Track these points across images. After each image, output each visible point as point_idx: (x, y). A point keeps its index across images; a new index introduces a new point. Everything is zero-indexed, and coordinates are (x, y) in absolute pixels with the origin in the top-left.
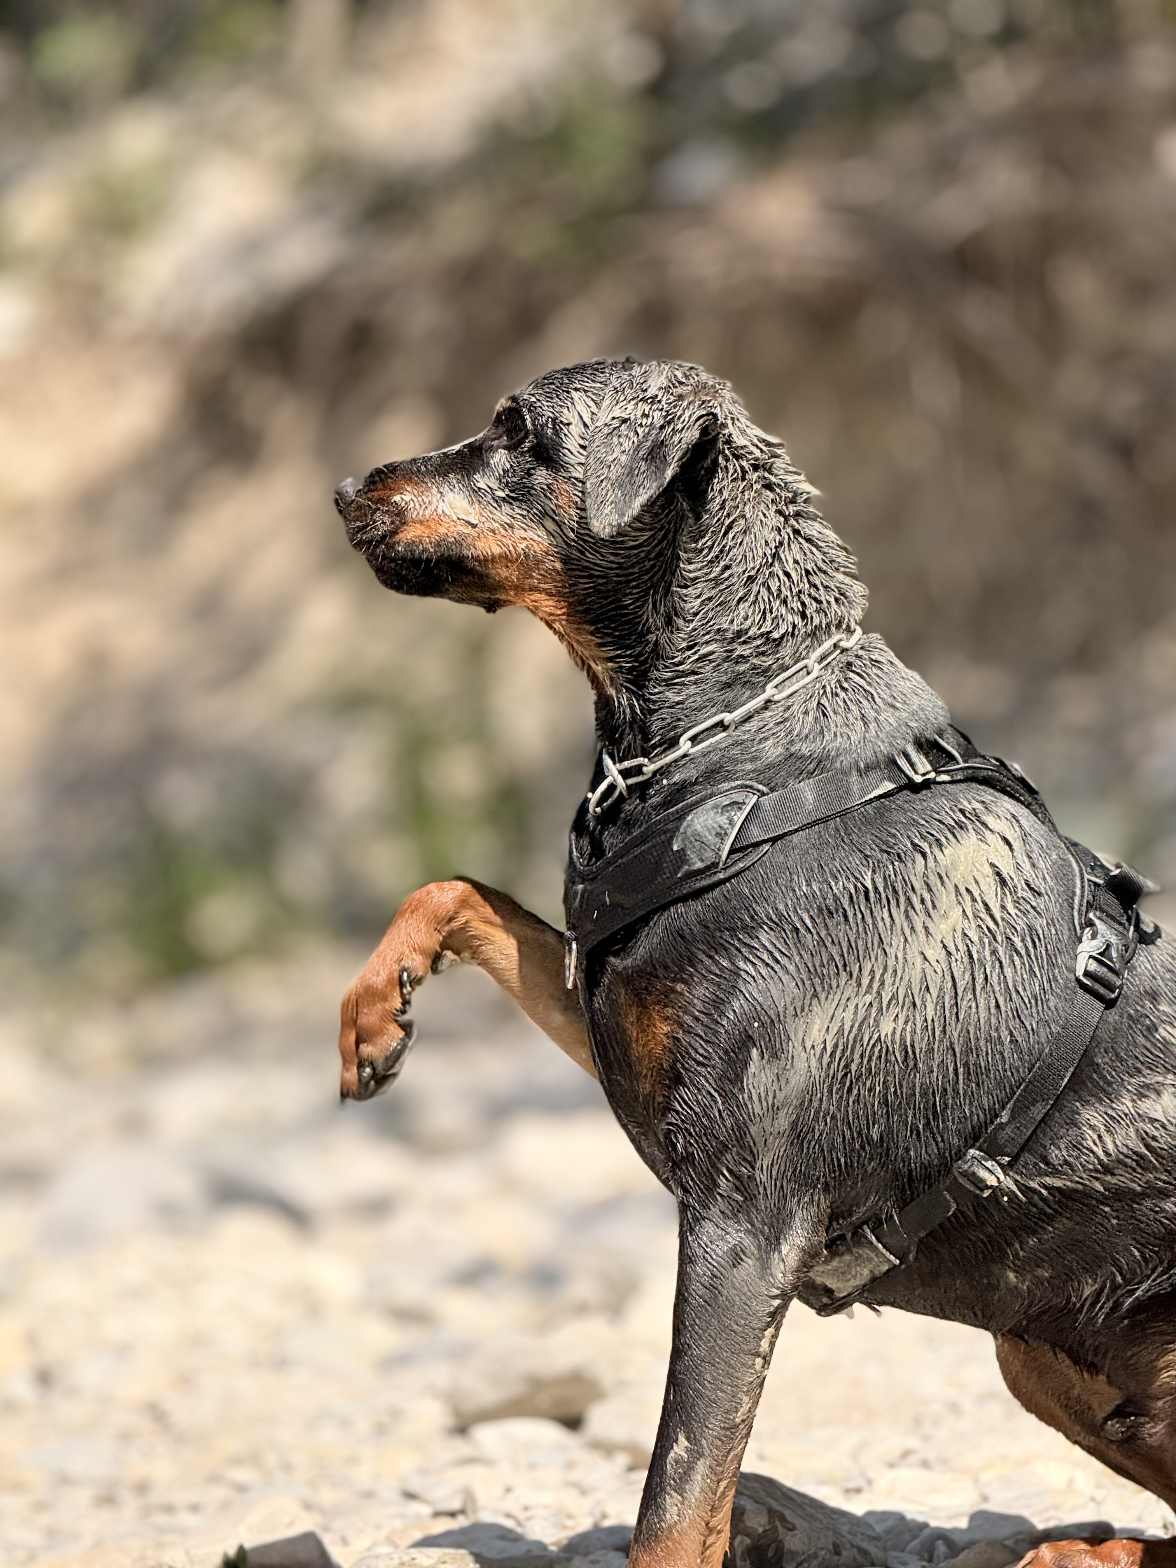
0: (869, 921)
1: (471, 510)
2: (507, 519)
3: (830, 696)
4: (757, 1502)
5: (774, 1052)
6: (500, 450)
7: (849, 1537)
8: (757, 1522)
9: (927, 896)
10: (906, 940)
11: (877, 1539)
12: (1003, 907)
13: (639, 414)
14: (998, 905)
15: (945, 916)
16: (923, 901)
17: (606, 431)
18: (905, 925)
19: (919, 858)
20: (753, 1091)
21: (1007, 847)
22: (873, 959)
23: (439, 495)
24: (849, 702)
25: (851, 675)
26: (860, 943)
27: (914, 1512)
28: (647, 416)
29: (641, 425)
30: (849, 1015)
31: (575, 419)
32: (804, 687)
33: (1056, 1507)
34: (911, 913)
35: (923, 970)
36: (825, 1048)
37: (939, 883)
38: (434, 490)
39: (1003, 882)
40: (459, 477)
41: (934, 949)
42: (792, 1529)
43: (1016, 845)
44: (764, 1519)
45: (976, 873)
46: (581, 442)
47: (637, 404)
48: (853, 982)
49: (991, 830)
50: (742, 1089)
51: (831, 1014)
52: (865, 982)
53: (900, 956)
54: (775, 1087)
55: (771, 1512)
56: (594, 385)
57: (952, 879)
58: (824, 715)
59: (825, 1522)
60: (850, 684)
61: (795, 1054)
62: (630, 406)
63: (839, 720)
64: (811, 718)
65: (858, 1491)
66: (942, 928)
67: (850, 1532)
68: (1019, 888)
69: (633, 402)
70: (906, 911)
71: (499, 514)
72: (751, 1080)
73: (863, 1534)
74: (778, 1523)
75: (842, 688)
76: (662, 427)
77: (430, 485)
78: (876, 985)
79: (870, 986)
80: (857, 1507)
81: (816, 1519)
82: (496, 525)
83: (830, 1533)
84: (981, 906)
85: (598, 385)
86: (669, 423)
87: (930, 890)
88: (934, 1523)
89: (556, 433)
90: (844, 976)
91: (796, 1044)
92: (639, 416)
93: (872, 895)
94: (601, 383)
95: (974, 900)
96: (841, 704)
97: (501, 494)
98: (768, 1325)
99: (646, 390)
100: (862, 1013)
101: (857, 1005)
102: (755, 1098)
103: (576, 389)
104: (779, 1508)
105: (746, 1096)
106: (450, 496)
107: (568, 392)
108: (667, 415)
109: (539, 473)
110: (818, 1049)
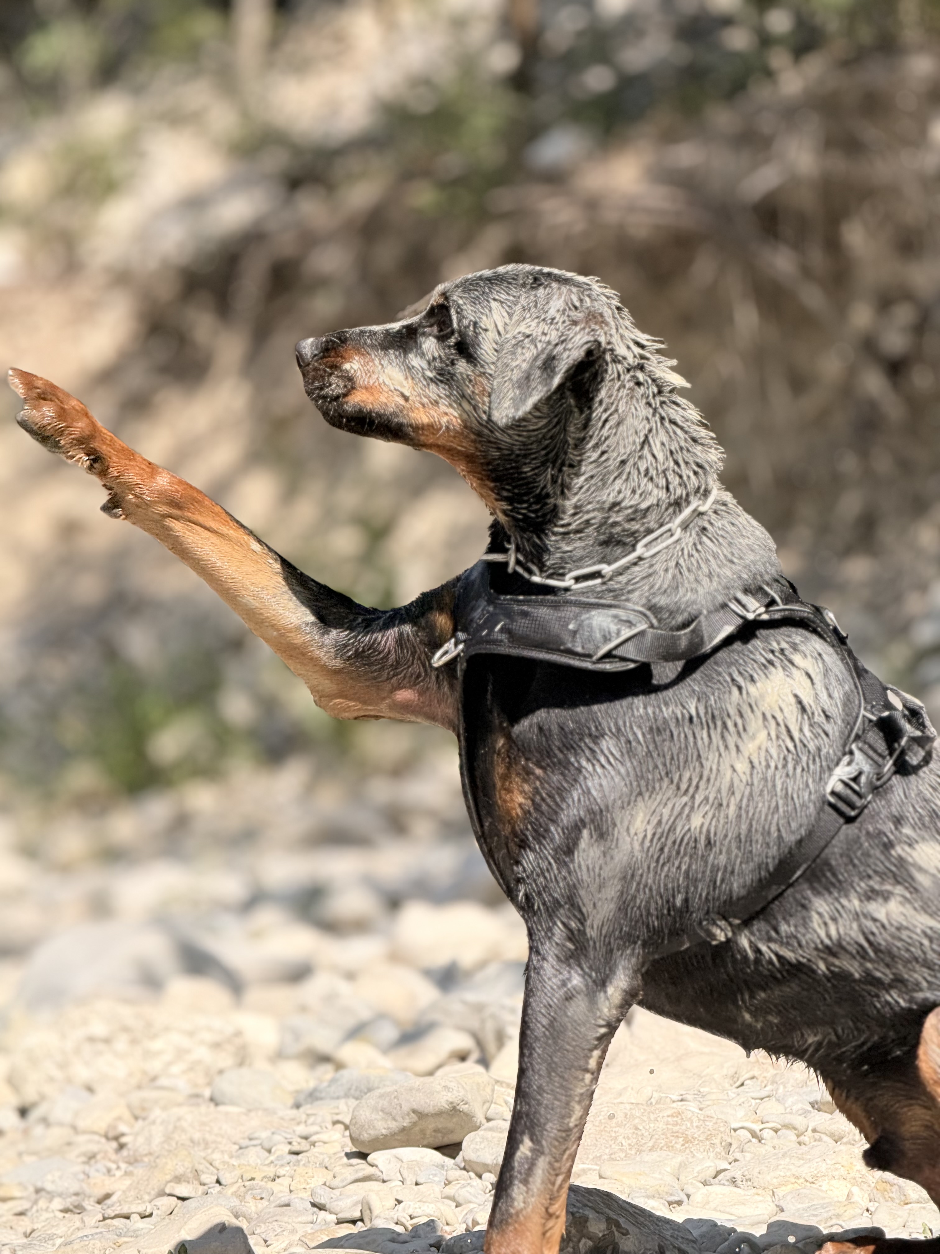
0: (691, 739)
1: (405, 383)
2: (435, 397)
3: (686, 557)
4: (598, 1212)
5: (602, 835)
6: (431, 338)
7: (672, 1239)
8: (597, 1227)
9: (739, 722)
10: (720, 755)
11: (695, 1242)
12: (801, 730)
13: (540, 330)
14: (798, 728)
15: (753, 737)
16: (736, 725)
17: (513, 342)
18: (721, 743)
19: (735, 691)
20: (582, 863)
21: (809, 681)
22: (692, 769)
23: (380, 367)
24: (700, 561)
25: (705, 539)
26: (682, 757)
27: (723, 1219)
28: (545, 334)
29: (540, 341)
30: (666, 812)
31: (491, 327)
32: (667, 547)
33: (838, 1216)
34: (726, 734)
35: (732, 780)
36: (645, 836)
37: (749, 710)
38: (377, 362)
39: (803, 709)
40: (397, 353)
41: (742, 763)
42: (626, 1233)
43: (817, 679)
44: (603, 1226)
45: (780, 702)
46: (495, 346)
47: (539, 323)
48: (674, 787)
49: (797, 667)
50: (572, 861)
51: (652, 810)
52: (684, 787)
53: (714, 767)
54: (601, 861)
55: (609, 1220)
56: (508, 298)
57: (760, 707)
58: (681, 573)
59: (652, 1228)
60: (703, 547)
61: (620, 837)
62: (534, 324)
63: (692, 578)
64: (670, 576)
65: (679, 1203)
66: (750, 747)
67: (672, 1236)
68: (816, 714)
69: (536, 321)
70: (722, 733)
71: (427, 391)
72: (581, 854)
73: (682, 1238)
74: (614, 1229)
75: (697, 550)
76: (557, 345)
77: (373, 356)
78: (691, 790)
79: (687, 791)
80: (678, 1216)
81: (645, 1226)
82: (425, 400)
83: (656, 1237)
84: (783, 729)
85: (511, 298)
86: (563, 342)
87: (741, 716)
88: (739, 1229)
89: (477, 334)
90: (666, 781)
91: (621, 830)
92: (539, 334)
93: (695, 719)
94: (514, 297)
95: (778, 724)
96: (695, 563)
97: (429, 374)
98: (596, 1047)
99: (547, 312)
100: (677, 809)
101: (674, 805)
102: (584, 868)
103: (495, 300)
104: (615, 1217)
105: (576, 865)
106: (389, 369)
107: (488, 301)
108: (562, 335)
109: (461, 364)
110: (641, 836)
